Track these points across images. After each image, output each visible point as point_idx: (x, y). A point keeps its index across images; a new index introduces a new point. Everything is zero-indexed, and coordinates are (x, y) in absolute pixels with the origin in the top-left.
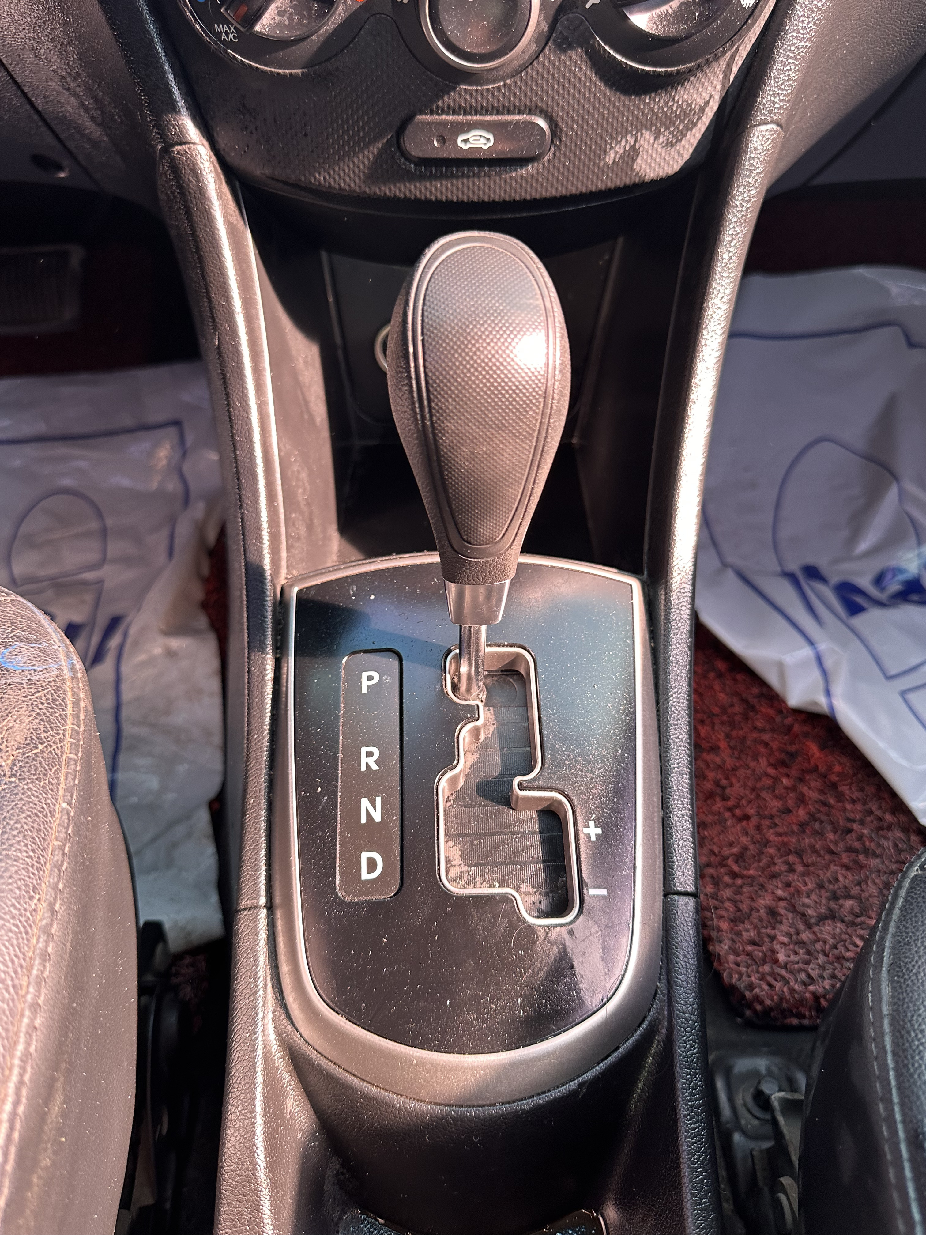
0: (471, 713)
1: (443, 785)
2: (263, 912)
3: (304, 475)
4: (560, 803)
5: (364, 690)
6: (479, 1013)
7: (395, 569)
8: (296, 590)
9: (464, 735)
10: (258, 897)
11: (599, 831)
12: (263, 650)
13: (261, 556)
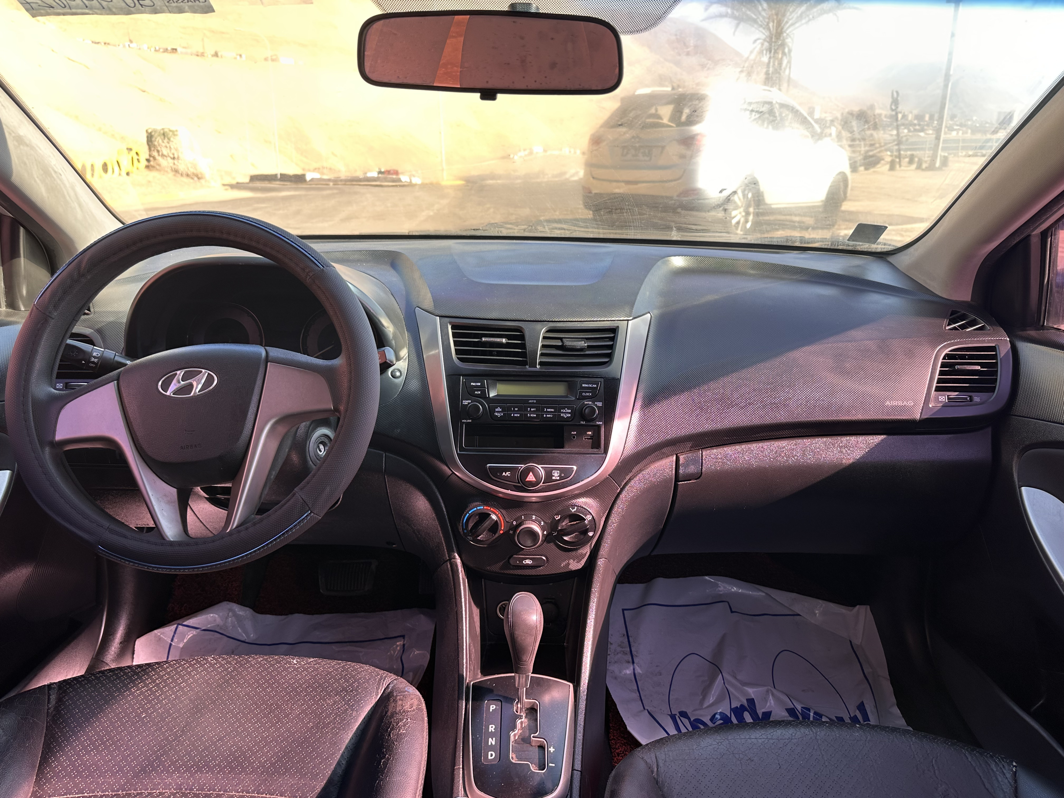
0: (520, 717)
1: (512, 734)
2: (461, 770)
3: (473, 650)
4: (543, 741)
5: (491, 710)
6: (518, 791)
7: (501, 677)
8: (472, 683)
9: (519, 722)
10: (459, 765)
11: (554, 750)
12: (463, 700)
13: (463, 672)
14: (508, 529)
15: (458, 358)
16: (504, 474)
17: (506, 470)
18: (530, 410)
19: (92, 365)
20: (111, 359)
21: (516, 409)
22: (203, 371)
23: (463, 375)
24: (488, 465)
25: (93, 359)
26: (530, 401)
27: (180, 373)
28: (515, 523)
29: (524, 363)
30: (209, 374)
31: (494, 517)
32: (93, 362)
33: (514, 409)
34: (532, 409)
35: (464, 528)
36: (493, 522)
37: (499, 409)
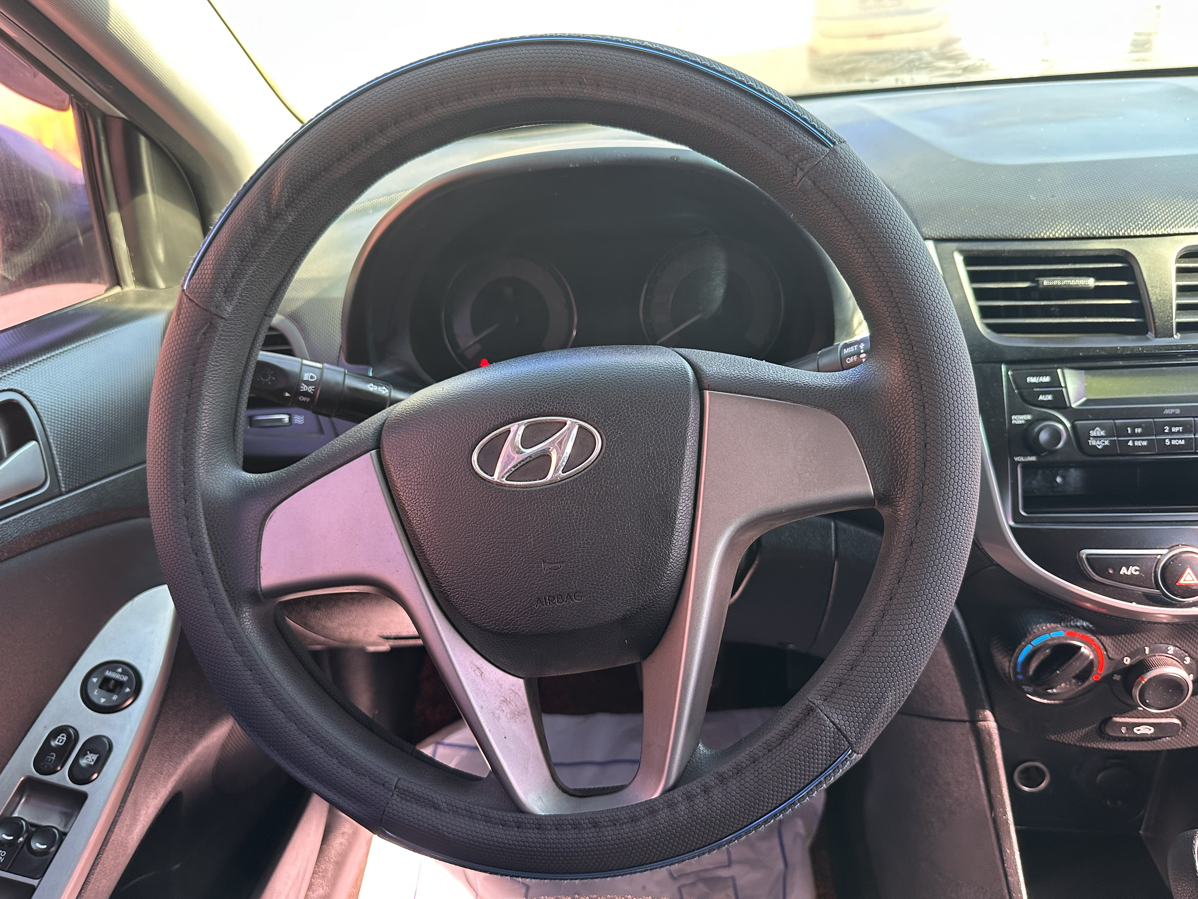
14: (1111, 671)
15: (989, 326)
16: (1124, 571)
17: (1128, 561)
18: (1170, 430)
19: (304, 399)
20: (337, 384)
21: (1138, 430)
22: (569, 421)
23: (1009, 363)
24: (1085, 552)
25: (304, 388)
26: (1167, 412)
27: (517, 430)
28: (1127, 661)
29: (1140, 330)
30: (581, 427)
31: (1085, 650)
32: (306, 394)
33: (1133, 430)
34: (1174, 429)
35: (1019, 670)
36: (1086, 662)
37: (1098, 432)
